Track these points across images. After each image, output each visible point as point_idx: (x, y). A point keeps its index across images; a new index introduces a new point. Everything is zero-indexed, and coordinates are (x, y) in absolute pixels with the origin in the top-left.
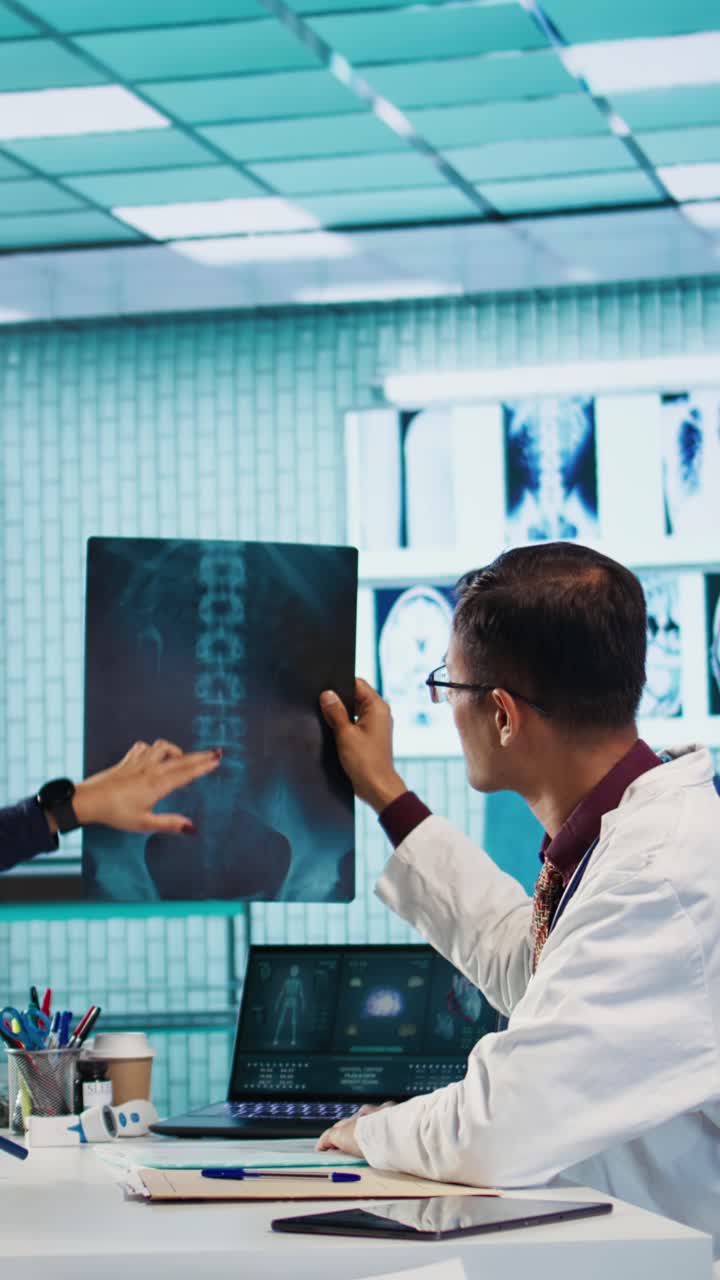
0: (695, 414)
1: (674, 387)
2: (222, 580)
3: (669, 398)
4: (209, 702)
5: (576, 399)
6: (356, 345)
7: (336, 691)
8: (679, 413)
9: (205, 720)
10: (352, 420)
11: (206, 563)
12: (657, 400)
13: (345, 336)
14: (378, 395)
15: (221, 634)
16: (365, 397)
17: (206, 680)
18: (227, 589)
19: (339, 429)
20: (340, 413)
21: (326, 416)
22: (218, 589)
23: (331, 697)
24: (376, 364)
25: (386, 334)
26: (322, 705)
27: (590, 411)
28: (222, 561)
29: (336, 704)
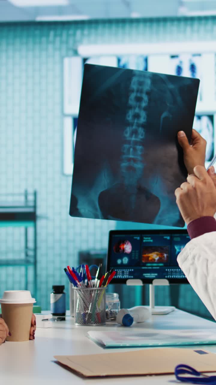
0: (181, 62)
1: (174, 53)
2: (140, 88)
3: (173, 57)
4: (128, 139)
5: (141, 56)
6: (68, 35)
7: (184, 131)
8: (176, 62)
9: (126, 146)
10: (66, 61)
11: (135, 79)
12: (168, 58)
13: (65, 33)
14: (76, 53)
15: (137, 110)
16: (71, 53)
17: (129, 130)
18: (141, 91)
19: (62, 63)
20: (62, 58)
21: (57, 58)
22: (138, 91)
23: (182, 133)
24: (75, 42)
25: (79, 33)
26: (178, 136)
27: (146, 60)
28: (142, 79)
29: (184, 137)
